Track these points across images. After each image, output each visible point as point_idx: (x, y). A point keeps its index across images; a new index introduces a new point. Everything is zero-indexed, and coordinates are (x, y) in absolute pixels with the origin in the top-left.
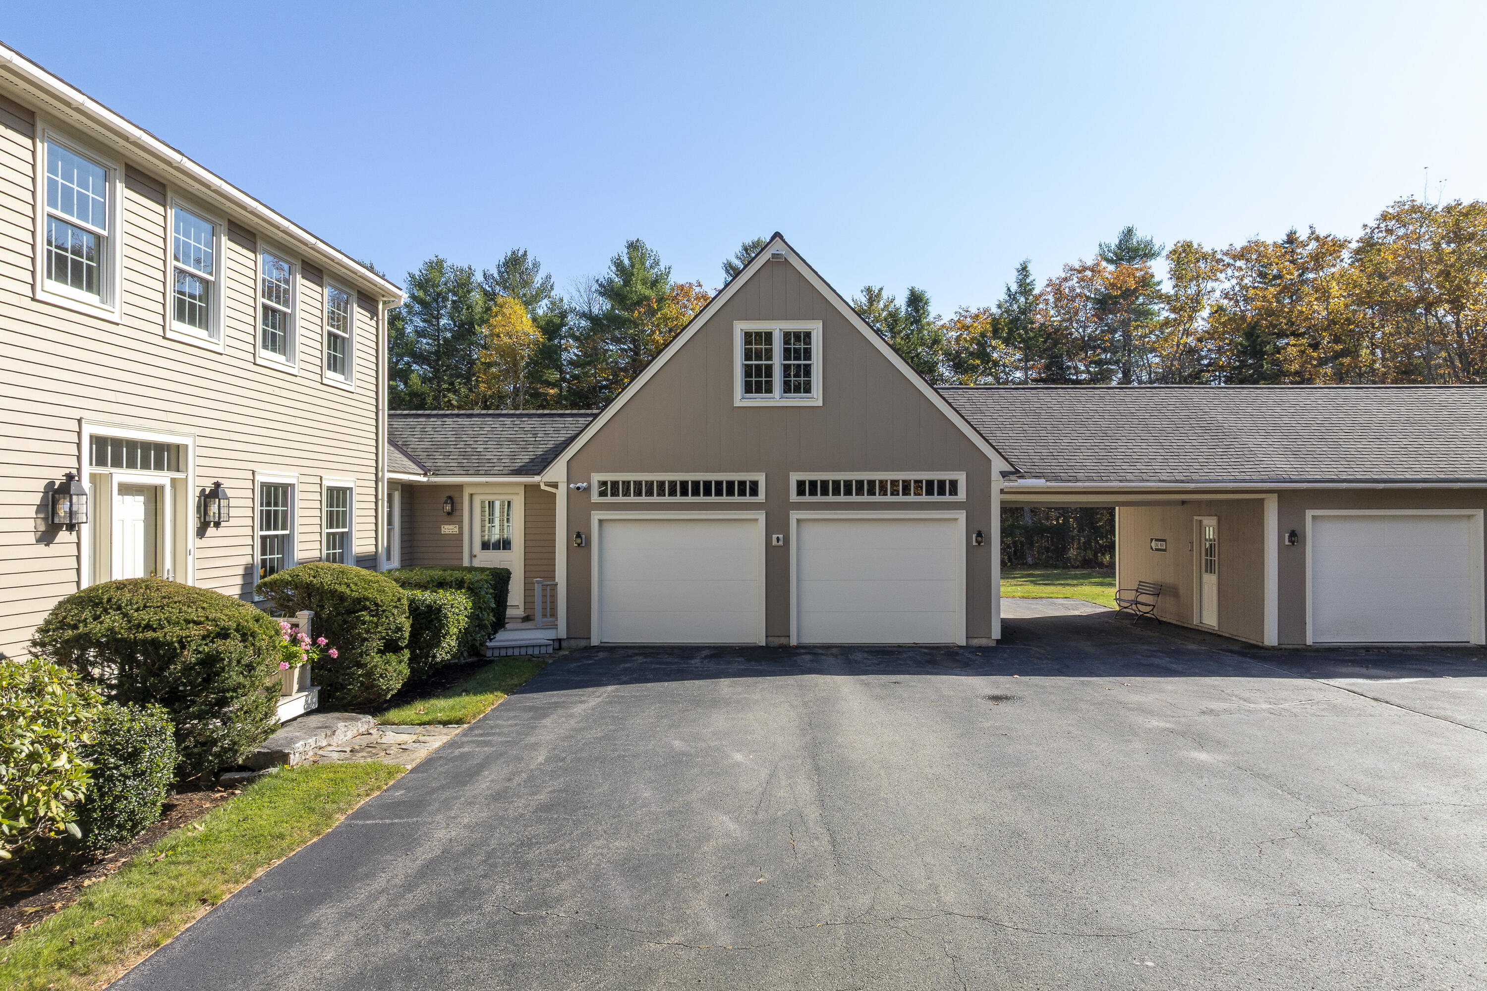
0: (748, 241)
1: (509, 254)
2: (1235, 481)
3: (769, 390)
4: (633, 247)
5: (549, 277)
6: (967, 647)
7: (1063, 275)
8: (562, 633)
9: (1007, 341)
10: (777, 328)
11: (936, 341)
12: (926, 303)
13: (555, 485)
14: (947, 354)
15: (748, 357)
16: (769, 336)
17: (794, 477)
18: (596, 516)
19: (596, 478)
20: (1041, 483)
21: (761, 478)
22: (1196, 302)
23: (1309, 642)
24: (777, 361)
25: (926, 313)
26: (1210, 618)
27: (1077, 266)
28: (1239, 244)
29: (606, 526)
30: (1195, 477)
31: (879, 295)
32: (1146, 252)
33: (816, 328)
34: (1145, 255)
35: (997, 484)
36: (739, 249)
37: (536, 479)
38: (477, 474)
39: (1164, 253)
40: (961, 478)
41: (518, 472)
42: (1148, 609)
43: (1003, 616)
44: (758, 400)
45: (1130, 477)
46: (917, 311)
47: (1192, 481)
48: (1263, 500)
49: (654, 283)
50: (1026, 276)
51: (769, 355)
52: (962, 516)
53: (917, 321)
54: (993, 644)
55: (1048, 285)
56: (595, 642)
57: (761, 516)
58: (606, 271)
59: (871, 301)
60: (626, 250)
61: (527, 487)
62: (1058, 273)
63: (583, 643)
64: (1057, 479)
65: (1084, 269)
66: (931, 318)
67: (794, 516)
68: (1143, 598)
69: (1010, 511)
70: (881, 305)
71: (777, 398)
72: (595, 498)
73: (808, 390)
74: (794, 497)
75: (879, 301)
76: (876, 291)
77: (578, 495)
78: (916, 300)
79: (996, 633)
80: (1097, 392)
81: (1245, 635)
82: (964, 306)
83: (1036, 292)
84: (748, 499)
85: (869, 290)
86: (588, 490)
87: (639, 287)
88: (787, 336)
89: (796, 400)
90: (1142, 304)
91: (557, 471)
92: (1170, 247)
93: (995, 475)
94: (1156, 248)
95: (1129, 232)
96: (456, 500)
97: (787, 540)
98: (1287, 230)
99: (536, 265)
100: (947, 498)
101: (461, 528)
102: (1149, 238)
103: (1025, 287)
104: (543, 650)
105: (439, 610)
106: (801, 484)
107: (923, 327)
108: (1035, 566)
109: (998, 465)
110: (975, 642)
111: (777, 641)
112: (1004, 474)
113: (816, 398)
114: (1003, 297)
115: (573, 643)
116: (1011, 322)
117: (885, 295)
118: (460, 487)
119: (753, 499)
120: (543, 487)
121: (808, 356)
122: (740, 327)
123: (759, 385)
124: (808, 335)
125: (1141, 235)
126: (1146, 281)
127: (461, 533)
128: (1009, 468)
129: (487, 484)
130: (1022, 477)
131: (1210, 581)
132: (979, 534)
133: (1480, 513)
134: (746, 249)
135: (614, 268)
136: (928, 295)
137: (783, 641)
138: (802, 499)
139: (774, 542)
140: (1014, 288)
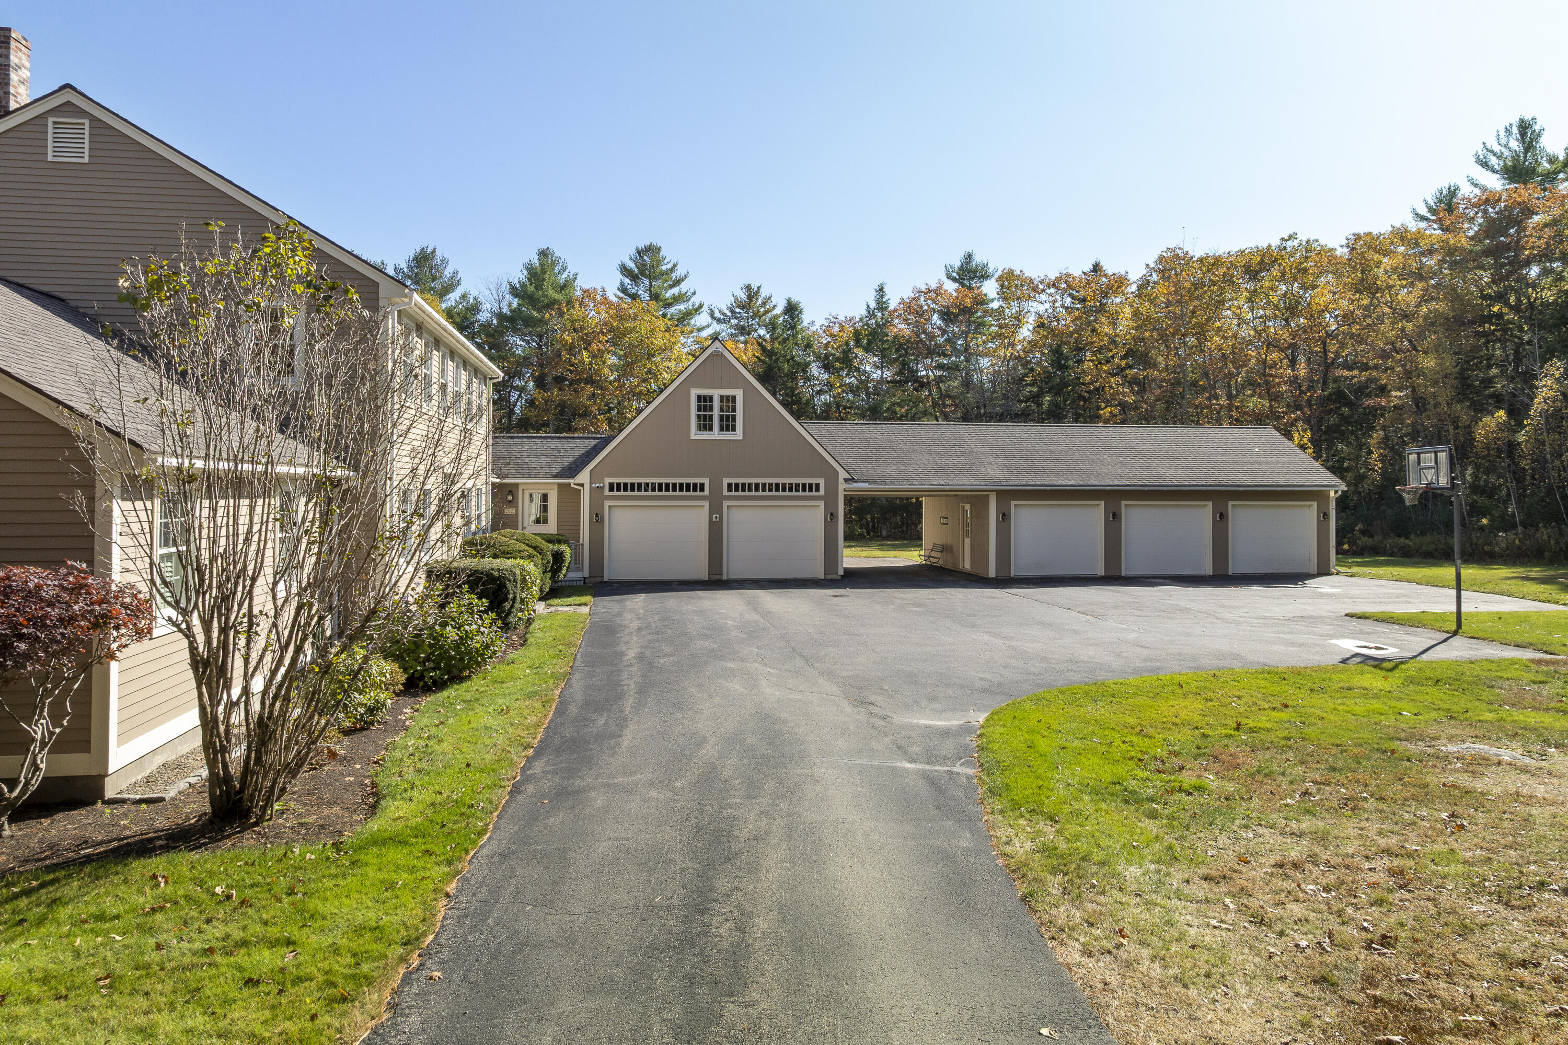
0: (641, 245)
1: (418, 250)
2: (972, 485)
3: (711, 429)
4: (543, 254)
5: (456, 273)
6: (825, 579)
7: (912, 295)
8: (586, 574)
9: (867, 350)
10: (716, 393)
11: (809, 346)
12: (800, 312)
13: (582, 485)
14: (818, 357)
15: (699, 409)
16: (711, 398)
17: (726, 481)
18: (607, 503)
19: (608, 481)
20: (866, 485)
21: (706, 481)
22: (1018, 319)
23: (1012, 575)
24: (716, 413)
25: (800, 321)
26: (967, 566)
27: (923, 288)
28: (1053, 276)
29: (613, 510)
30: (950, 482)
31: (757, 293)
32: (982, 274)
33: (739, 394)
34: (982, 276)
35: (842, 486)
36: (633, 252)
37: (571, 481)
38: (530, 477)
39: (996, 276)
40: (822, 482)
41: (555, 476)
42: (936, 560)
43: (845, 566)
44: (705, 435)
45: (915, 482)
46: (793, 319)
47: (948, 485)
48: (988, 496)
49: (563, 287)
50: (882, 296)
51: (711, 409)
52: (822, 504)
53: (793, 327)
54: (839, 578)
55: (900, 303)
56: (606, 579)
57: (706, 504)
58: (518, 276)
59: (750, 297)
60: (537, 257)
61: (559, 485)
62: (908, 294)
63: (599, 580)
64: (874, 483)
65: (929, 291)
66: (805, 324)
67: (726, 504)
68: (933, 554)
69: (849, 500)
70: (760, 302)
71: (716, 434)
72: (607, 492)
73: (734, 429)
74: (725, 492)
75: (757, 299)
76: (756, 289)
77: (596, 492)
78: (792, 309)
79: (841, 572)
80: (905, 427)
81: (981, 572)
82: (834, 314)
83: (892, 307)
84: (698, 493)
85: (748, 288)
86: (603, 488)
87: (551, 292)
88: (722, 398)
89: (727, 436)
90: (980, 317)
91: (584, 477)
92: (999, 273)
93: (841, 480)
94: (991, 271)
95: (969, 256)
96: (515, 493)
97: (721, 518)
98: (1093, 261)
99: (445, 262)
100: (814, 493)
101: (517, 510)
102: (985, 262)
103: (881, 305)
104: (578, 583)
105: (562, 553)
106: (730, 485)
107: (797, 333)
108: (888, 538)
109: (843, 475)
110: (829, 577)
111: (715, 577)
112: (846, 480)
113: (738, 434)
114: (864, 313)
115: (592, 580)
116: (870, 334)
117: (764, 293)
118: (517, 485)
119: (702, 494)
120: (573, 486)
121: (734, 410)
122: (695, 392)
123: (705, 426)
124: (734, 398)
125: (978, 259)
126: (981, 301)
127: (517, 514)
128: (849, 477)
129: (536, 483)
130: (856, 482)
131: (967, 541)
132: (832, 515)
133: (1102, 503)
134: (639, 252)
135: (526, 273)
136: (802, 305)
137: (718, 577)
138: (730, 494)
139: (714, 519)
140: (873, 305)
